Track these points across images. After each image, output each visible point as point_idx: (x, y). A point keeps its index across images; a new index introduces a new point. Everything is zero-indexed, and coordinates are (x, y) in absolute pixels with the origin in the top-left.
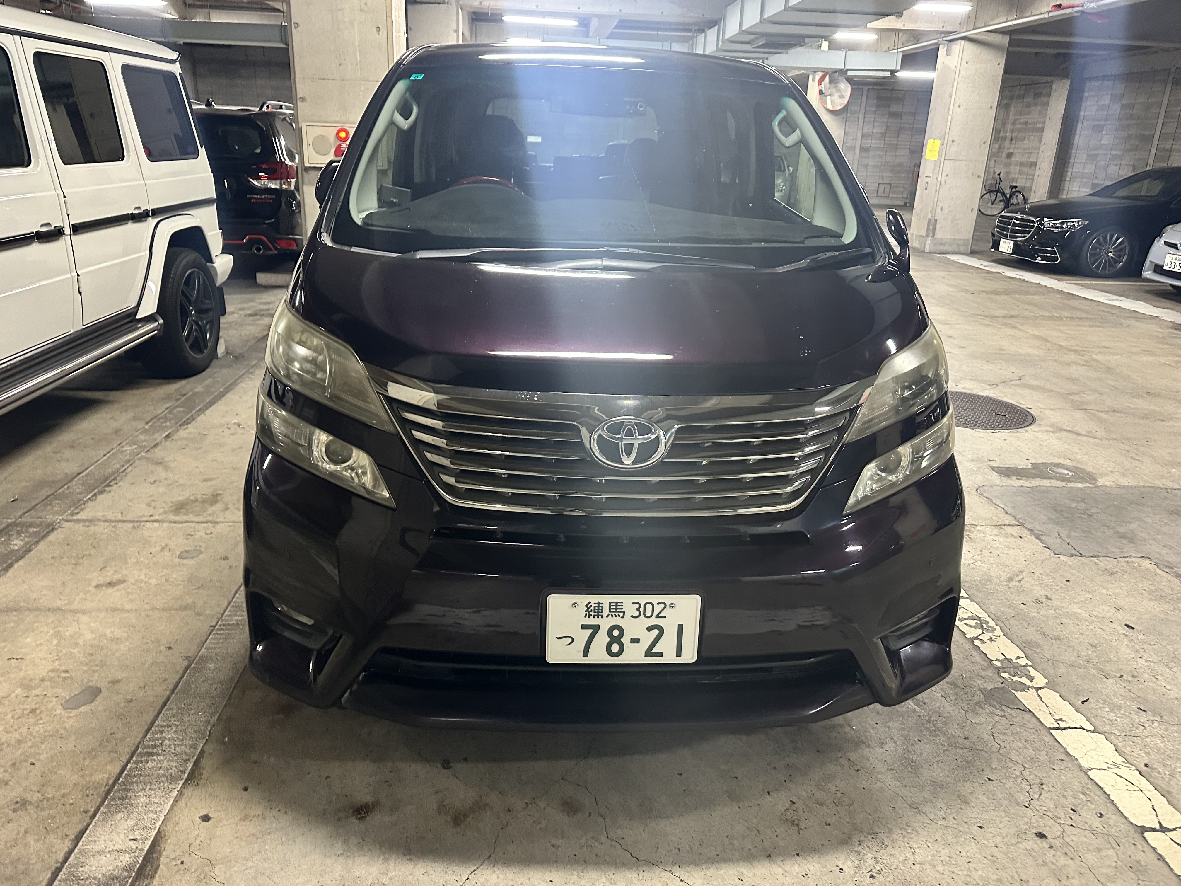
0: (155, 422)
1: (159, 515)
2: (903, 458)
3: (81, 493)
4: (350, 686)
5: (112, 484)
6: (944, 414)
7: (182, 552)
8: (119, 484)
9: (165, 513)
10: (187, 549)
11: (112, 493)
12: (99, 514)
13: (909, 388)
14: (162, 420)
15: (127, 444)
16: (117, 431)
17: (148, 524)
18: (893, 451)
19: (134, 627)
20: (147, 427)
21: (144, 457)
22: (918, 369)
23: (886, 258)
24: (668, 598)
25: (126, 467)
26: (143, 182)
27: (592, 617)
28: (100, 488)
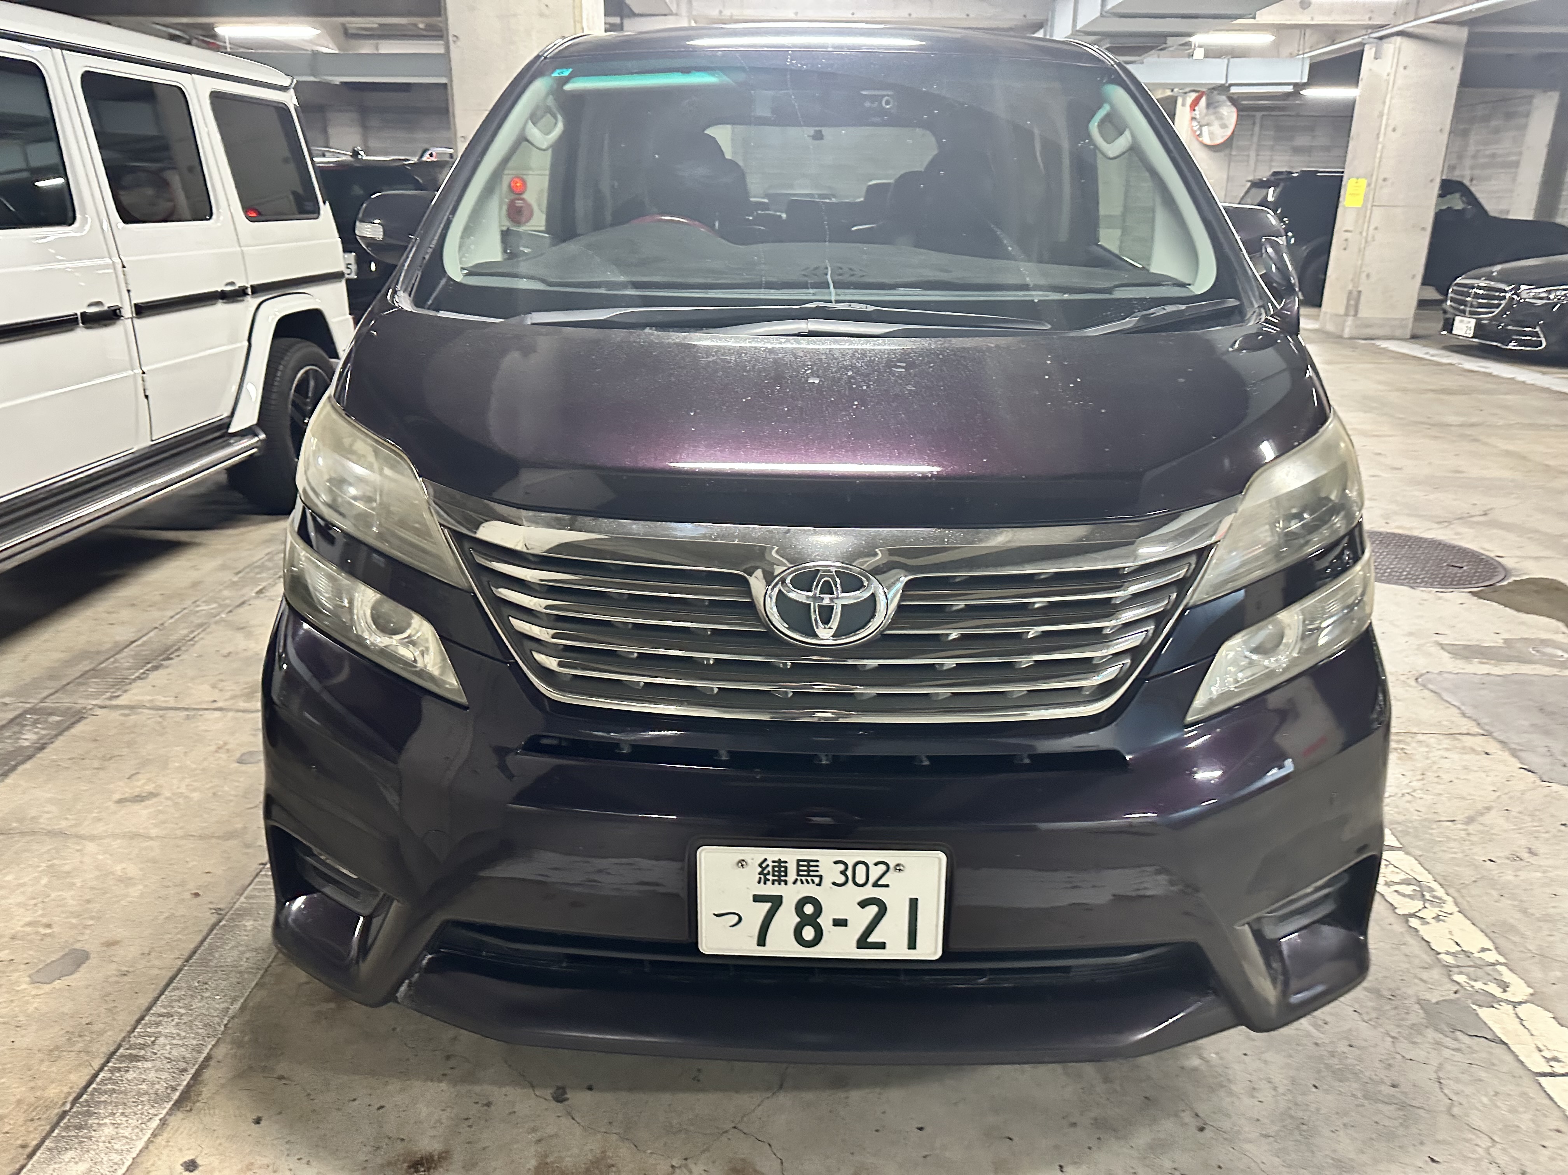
0: (248, 573)
1: (226, 700)
2: (1287, 632)
3: (129, 669)
4: (408, 975)
5: (172, 656)
6: (1356, 559)
7: (243, 755)
8: (180, 658)
9: (233, 697)
10: (252, 749)
11: (170, 670)
12: (146, 698)
13: (1299, 516)
14: (257, 570)
15: (204, 602)
16: (195, 585)
17: (208, 713)
18: (1271, 619)
19: (154, 861)
20: (236, 579)
21: (223, 620)
22: (1314, 486)
23: (1260, 314)
24: (892, 857)
25: (196, 633)
26: (238, 249)
27: (769, 883)
28: (154, 663)
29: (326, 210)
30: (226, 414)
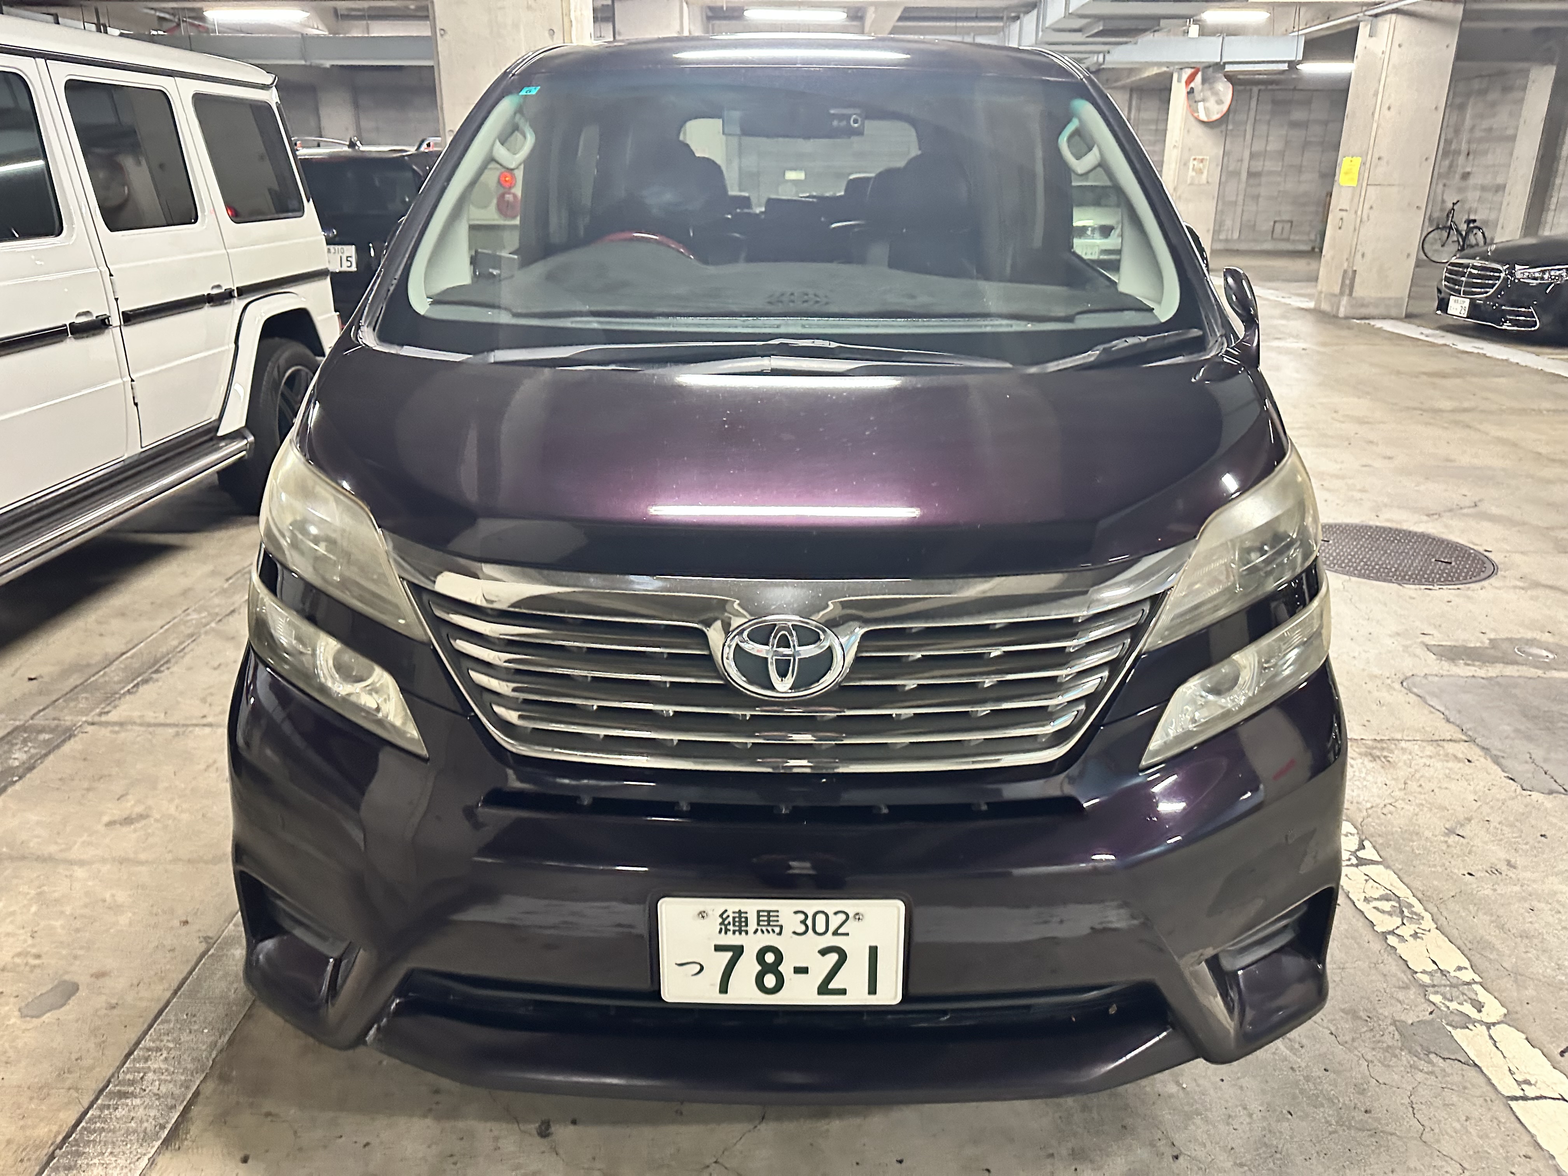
0: (238, 579)
1: (215, 715)
2: (1243, 672)
3: (119, 682)
4: (376, 1019)
5: (162, 669)
6: (1314, 594)
8: (170, 670)
11: (160, 683)
12: (136, 714)
15: (194, 610)
16: (185, 593)
17: (197, 729)
18: (1226, 660)
19: (144, 887)
20: (226, 585)
21: (213, 629)
22: (1273, 523)
23: (1223, 344)
24: (851, 906)
25: (186, 644)
26: (224, 251)
27: (730, 933)
28: (146, 676)
29: (310, 207)
30: (215, 417)
